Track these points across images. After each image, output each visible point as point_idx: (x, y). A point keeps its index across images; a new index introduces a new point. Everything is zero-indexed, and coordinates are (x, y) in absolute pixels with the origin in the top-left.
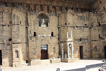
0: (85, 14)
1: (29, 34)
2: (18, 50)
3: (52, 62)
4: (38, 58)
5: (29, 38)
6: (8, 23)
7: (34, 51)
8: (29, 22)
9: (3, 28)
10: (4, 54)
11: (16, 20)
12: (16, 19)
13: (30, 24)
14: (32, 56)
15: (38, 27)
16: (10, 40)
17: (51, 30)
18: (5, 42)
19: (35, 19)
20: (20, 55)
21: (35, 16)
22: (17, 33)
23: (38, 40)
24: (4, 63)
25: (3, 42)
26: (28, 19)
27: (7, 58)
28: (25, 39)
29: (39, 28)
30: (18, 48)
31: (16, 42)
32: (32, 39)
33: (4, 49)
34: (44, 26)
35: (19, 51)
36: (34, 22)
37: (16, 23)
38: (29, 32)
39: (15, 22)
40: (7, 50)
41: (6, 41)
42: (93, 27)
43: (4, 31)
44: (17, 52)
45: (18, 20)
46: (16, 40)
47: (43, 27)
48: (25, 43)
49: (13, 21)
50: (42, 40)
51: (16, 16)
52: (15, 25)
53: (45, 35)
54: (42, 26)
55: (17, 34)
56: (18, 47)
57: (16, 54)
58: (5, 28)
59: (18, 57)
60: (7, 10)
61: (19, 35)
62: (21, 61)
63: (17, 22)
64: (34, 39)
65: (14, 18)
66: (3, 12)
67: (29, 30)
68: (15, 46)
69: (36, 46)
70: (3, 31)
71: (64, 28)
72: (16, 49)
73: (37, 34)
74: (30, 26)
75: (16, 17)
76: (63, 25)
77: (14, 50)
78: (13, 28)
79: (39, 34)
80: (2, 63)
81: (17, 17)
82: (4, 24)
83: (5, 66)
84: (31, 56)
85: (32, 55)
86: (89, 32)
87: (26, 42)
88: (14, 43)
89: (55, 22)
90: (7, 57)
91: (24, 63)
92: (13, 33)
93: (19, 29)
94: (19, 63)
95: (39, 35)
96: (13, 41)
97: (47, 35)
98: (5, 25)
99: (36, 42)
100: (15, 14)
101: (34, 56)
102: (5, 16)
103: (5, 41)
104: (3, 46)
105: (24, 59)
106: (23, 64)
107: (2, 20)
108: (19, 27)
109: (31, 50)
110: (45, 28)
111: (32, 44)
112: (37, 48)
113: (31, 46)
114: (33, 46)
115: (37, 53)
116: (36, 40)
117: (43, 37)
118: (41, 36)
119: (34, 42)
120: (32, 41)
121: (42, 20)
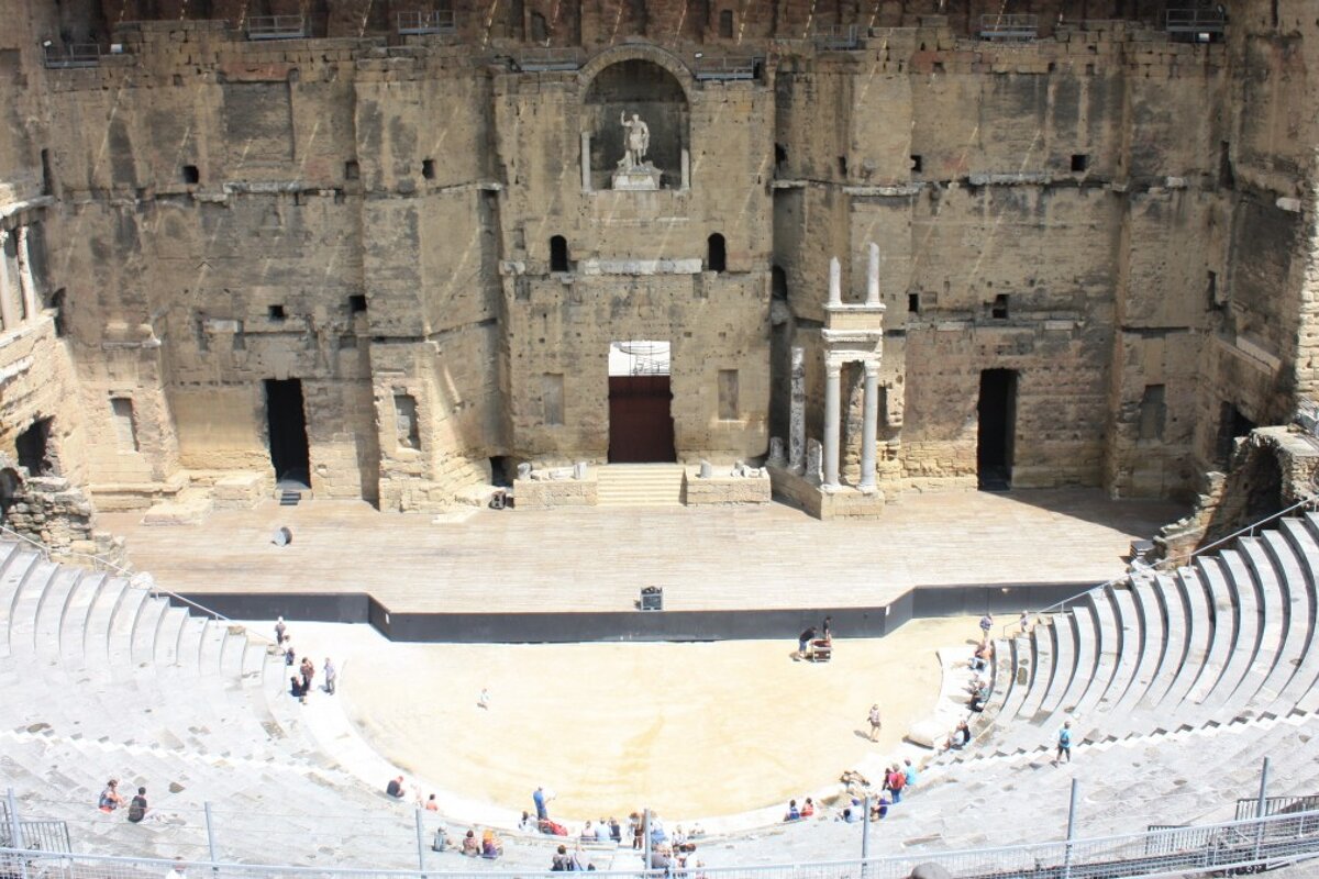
1: (508, 253)
2: (411, 391)
3: (690, 498)
4: (585, 448)
5: (509, 284)
6: (336, 175)
7: (557, 389)
8: (507, 152)
9: (298, 218)
10: (319, 407)
11: (387, 159)
12: (386, 146)
13: (512, 173)
14: (531, 434)
15: (587, 189)
16: (358, 303)
17: (700, 216)
18: (318, 324)
19: (557, 125)
20: (430, 430)
21: (559, 94)
22: (401, 259)
23: (589, 308)
24: (320, 470)
25: (309, 318)
26: (501, 130)
27: (345, 440)
28: (477, 296)
29: (595, 206)
30: (410, 375)
31: (398, 332)
32: (535, 301)
33: (320, 373)
34: (635, 183)
35: (419, 399)
36: (552, 147)
37: (389, 182)
38: (509, 241)
39: (379, 173)
40: (336, 379)
41: (331, 310)
42: (1145, 188)
43: (308, 235)
44: (406, 402)
45: (403, 151)
46: (394, 316)
47: (629, 195)
48: (483, 323)
49: (366, 167)
50: (616, 303)
51: (386, 122)
52: (382, 194)
53: (648, 267)
54: (621, 181)
55: (400, 272)
56: (411, 366)
57: (406, 421)
58: (313, 211)
59: (415, 437)
60: (319, 64)
61: (417, 279)
62: (438, 470)
63: (397, 172)
64: (548, 293)
65: (376, 141)
66: (294, 86)
67: (508, 222)
68: (387, 362)
69: (571, 356)
70: (299, 234)
72: (397, 382)
73: (574, 255)
74: (513, 188)
75: (386, 135)
76: (820, 174)
77: (383, 390)
78: (366, 221)
79: (596, 254)
80: (313, 475)
81: (397, 127)
82: (307, 185)
83: (334, 497)
84: (525, 426)
85: (532, 420)
87: (486, 315)
88: (381, 339)
89: (745, 139)
90: (338, 428)
91: (475, 477)
92: (370, 262)
93: (413, 227)
94: (426, 485)
95: (591, 267)
96: (375, 324)
97: (668, 266)
98: (313, 192)
99: (566, 318)
100: (373, 106)
101: (553, 432)
102: (312, 117)
103: (320, 315)
104: (311, 353)
105: (472, 452)
106: (461, 495)
107: (286, 146)
108: (412, 216)
109: (525, 383)
110: (645, 203)
111: (531, 334)
112: (580, 371)
113: (526, 353)
114: (542, 353)
115: (578, 409)
116: (564, 303)
117: (631, 278)
118: (609, 270)
119: (549, 317)
120: (533, 310)
121: (628, 124)
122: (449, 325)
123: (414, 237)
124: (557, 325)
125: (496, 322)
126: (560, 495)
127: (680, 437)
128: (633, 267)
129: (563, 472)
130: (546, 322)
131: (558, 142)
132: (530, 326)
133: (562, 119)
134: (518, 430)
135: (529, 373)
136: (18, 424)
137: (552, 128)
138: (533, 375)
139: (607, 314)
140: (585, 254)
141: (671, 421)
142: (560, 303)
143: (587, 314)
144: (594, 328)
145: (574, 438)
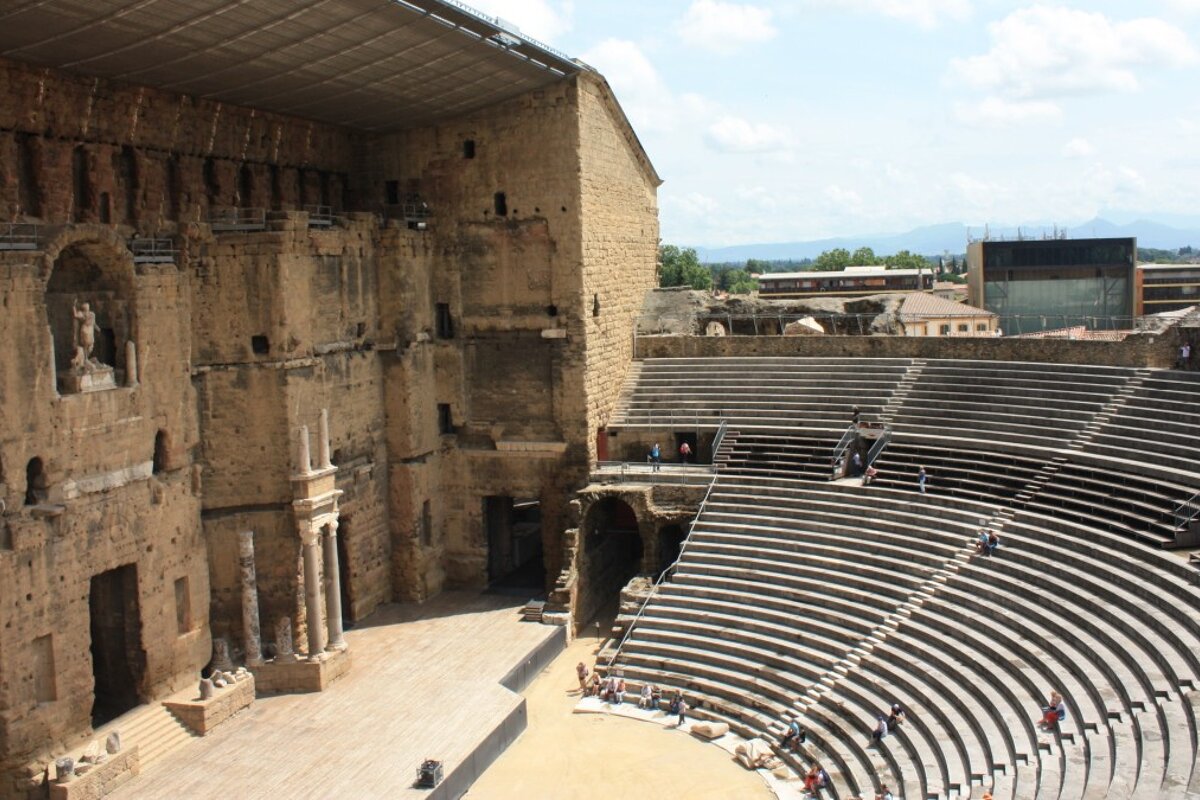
0: (354, 233)
3: (207, 725)
4: (75, 722)
14: (25, 727)
15: (58, 396)
17: (148, 413)
19: (28, 317)
21: (29, 280)
23: (67, 543)
29: (67, 414)
32: (19, 547)
34: (98, 384)
36: (25, 345)
42: (407, 345)
47: (96, 396)
50: (92, 529)
54: (87, 382)
64: (31, 533)
69: (57, 608)
71: (242, 382)
73: (50, 478)
79: (70, 473)
84: (18, 720)
85: (25, 707)
86: (376, 390)
89: (176, 326)
95: (71, 489)
99: (50, 561)
101: (48, 714)
109: (16, 659)
110: (107, 405)
111: (19, 591)
112: (66, 624)
113: (15, 619)
114: (31, 614)
115: (68, 674)
116: (47, 541)
117: (102, 496)
118: (89, 489)
119: (35, 565)
120: (18, 559)
124: (41, 572)
126: (109, 779)
130: (31, 572)
131: (31, 338)
132: (18, 582)
133: (32, 310)
134: (12, 728)
135: (19, 644)
137: (24, 321)
138: (24, 646)
139: (84, 545)
140: (61, 475)
141: (145, 652)
142: (44, 543)
143: (68, 550)
144: (76, 566)
145: (66, 713)
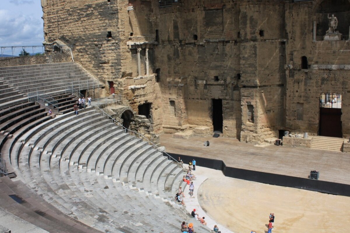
1: (287, 62)
2: (252, 103)
3: (344, 149)
4: (310, 129)
5: (287, 72)
6: (235, 37)
7: (302, 108)
8: (288, 29)
9: (224, 50)
10: (227, 108)
11: (248, 30)
12: (248, 25)
13: (290, 35)
14: (292, 123)
15: (315, 41)
16: (239, 76)
18: (228, 82)
19: (305, 19)
20: (257, 117)
21: (306, 9)
22: (251, 61)
23: (313, 81)
24: (226, 128)
25: (225, 80)
26: (287, 21)
27: (233, 119)
28: (277, 76)
29: (317, 46)
30: (252, 99)
31: (249, 85)
32: (295, 78)
33: (227, 97)
34: (332, 38)
35: (254, 106)
36: (303, 26)
37: (249, 37)
38: (288, 58)
39: (246, 34)
40: (232, 100)
41: (232, 78)
43: (226, 55)
44: (251, 107)
45: (253, 27)
46: (248, 79)
47: (330, 42)
48: (279, 85)
49: (242, 32)
50: (323, 80)
51: (248, 18)
52: (246, 40)
53: (334, 67)
54: (326, 37)
55: (251, 65)
56: (253, 96)
57: (250, 114)
58: (228, 48)
59: (253, 119)
60: (231, 3)
61: (256, 67)
62: (259, 130)
63: (251, 34)
64: (300, 76)
65: (245, 24)
66: (224, 10)
67: (288, 52)
68: (245, 94)
69: (307, 97)
70: (224, 55)
72: (248, 100)
73: (309, 63)
74: (290, 40)
75: (248, 22)
77: (244, 103)
78: (241, 49)
79: (317, 63)
80: (224, 129)
81: (252, 19)
82: (226, 40)
83: (229, 137)
84: (290, 120)
85: (292, 118)
87: (280, 83)
88: (244, 87)
90: (232, 115)
91: (272, 135)
92: (242, 62)
93: (255, 51)
94: (255, 135)
95: (315, 67)
96: (243, 82)
97: (342, 66)
98: (228, 42)
99: (306, 84)
100: (246, 13)
101: (299, 123)
102: (228, 18)
103: (229, 80)
104: (225, 91)
105: (272, 127)
106: (266, 140)
107: (221, 28)
108: (255, 47)
109: (291, 105)
110: (335, 45)
111: (294, 89)
112: (309, 103)
113: (292, 95)
114: (297, 96)
115: (308, 116)
116: (305, 79)
117: (329, 71)
118: (321, 68)
119: (300, 84)
120: (294, 81)
121: (330, 18)
122: (266, 84)
123: (255, 54)
124: (302, 86)
125: (283, 85)
126: (298, 143)
127: (344, 128)
128: (329, 67)
129: (300, 136)
130: (299, 85)
131: (305, 25)
132: (293, 86)
133: (307, 17)
134: (287, 121)
135: (292, 102)
136: (139, 102)
137: (303, 20)
138: (293, 103)
139: (320, 83)
140: (313, 62)
141: (341, 122)
142: (304, 79)
143: (313, 83)
144: (315, 88)
145: (306, 125)
